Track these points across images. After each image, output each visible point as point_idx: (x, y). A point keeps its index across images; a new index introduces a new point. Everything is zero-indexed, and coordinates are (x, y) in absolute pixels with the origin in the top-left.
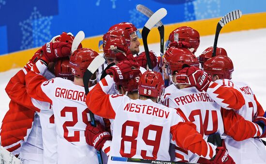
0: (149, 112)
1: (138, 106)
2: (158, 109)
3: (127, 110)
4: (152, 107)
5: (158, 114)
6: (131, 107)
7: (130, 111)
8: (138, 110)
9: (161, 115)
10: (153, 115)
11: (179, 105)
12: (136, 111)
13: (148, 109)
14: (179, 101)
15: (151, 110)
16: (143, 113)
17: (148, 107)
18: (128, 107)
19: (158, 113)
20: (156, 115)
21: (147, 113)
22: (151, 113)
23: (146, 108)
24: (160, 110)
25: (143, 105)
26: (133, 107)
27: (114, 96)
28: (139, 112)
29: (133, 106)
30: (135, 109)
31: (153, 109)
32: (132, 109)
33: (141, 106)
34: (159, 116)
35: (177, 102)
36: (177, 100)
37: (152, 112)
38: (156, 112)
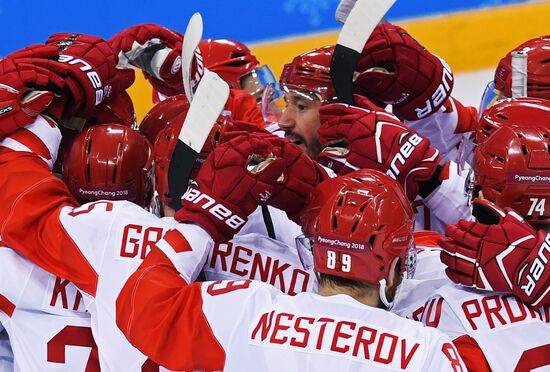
0: (341, 343)
1: (304, 324)
2: (374, 332)
3: (264, 337)
4: (353, 326)
5: (372, 353)
6: (278, 327)
7: (273, 340)
8: (300, 337)
9: (384, 355)
10: (355, 354)
11: (475, 327)
12: (294, 343)
13: (338, 334)
14: (478, 314)
15: (347, 336)
16: (319, 346)
17: (339, 325)
18: (266, 327)
19: (373, 348)
20: (367, 357)
21: (334, 348)
22: (347, 348)
23: (331, 329)
24: (383, 336)
25: (322, 320)
26: (285, 328)
27: (216, 287)
28: (304, 345)
29: (284, 321)
30: (291, 333)
31: (354, 333)
32: (280, 335)
33: (311, 321)
34: (377, 359)
35: (469, 317)
36: (472, 309)
37: (351, 342)
38: (367, 343)
